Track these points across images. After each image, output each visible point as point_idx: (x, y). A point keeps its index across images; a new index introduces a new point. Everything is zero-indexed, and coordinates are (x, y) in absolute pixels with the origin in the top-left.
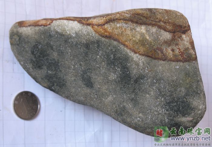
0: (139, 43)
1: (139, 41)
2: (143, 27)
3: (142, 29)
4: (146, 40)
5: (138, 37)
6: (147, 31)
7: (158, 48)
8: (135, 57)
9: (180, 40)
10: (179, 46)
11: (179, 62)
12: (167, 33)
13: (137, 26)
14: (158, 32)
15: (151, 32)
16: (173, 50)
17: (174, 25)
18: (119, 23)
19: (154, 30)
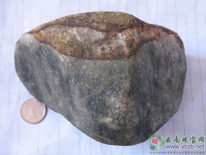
0: (67, 44)
1: (68, 42)
2: (75, 29)
3: (74, 31)
4: (76, 40)
5: (68, 38)
6: (78, 32)
7: (87, 49)
8: (62, 58)
9: (114, 39)
10: (111, 45)
11: (106, 61)
12: (100, 32)
13: (69, 29)
14: (89, 32)
15: (82, 33)
16: (103, 49)
17: (109, 24)
18: (54, 28)
19: (86, 30)
